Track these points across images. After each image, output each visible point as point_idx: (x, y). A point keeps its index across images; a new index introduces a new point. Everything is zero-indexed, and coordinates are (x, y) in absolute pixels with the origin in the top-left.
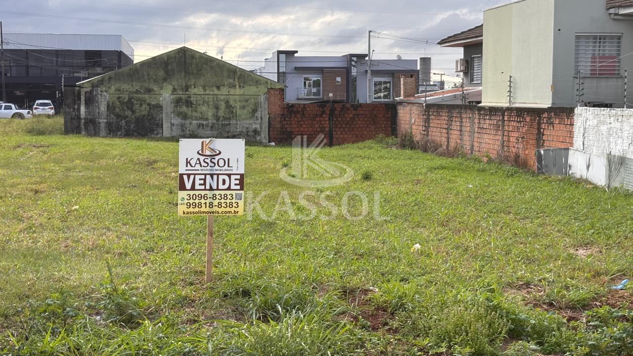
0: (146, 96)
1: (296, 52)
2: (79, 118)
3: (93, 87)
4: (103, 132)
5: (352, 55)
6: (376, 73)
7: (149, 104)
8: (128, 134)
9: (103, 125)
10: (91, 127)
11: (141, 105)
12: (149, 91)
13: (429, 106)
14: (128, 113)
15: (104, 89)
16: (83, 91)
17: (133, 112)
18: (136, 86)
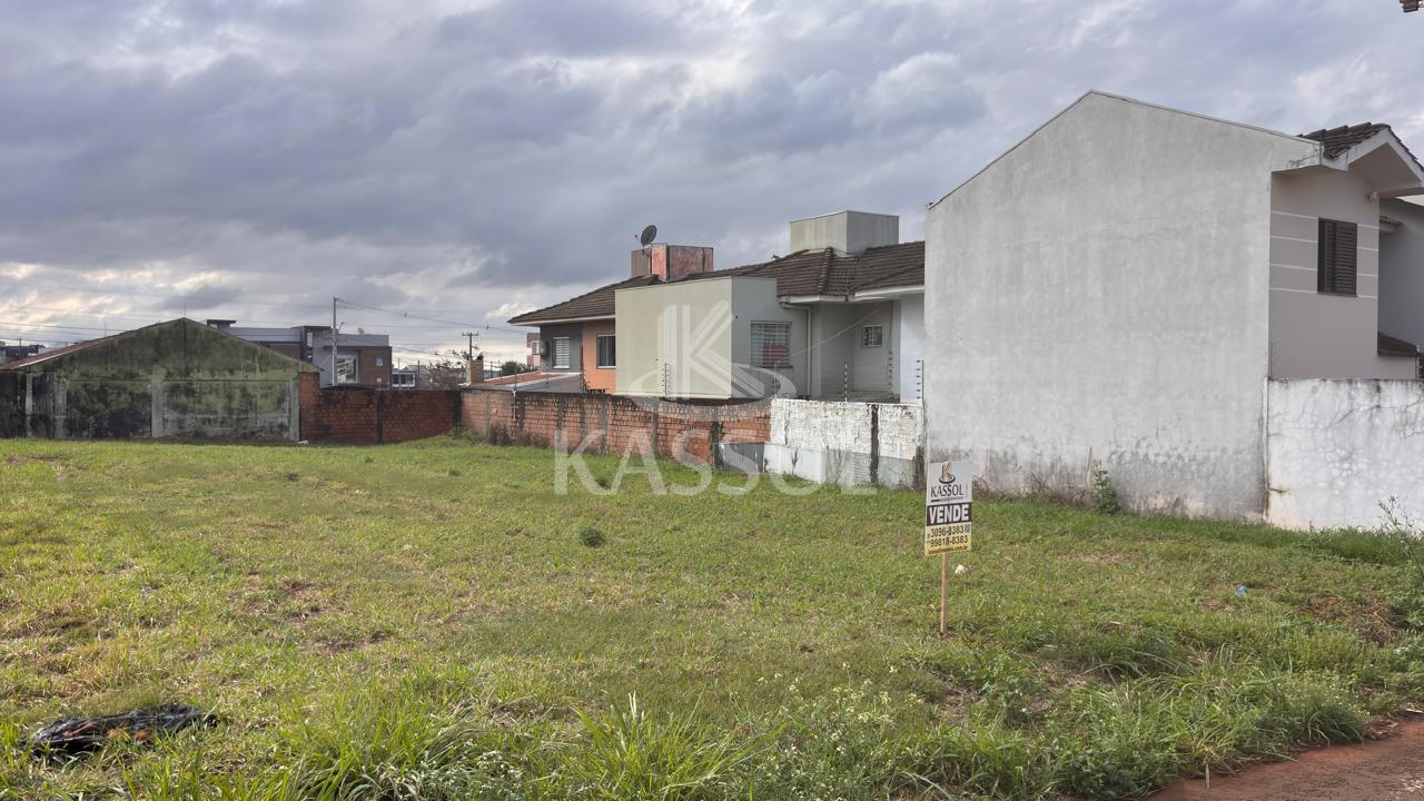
0: (128, 383)
1: (234, 322)
2: (22, 414)
3: (45, 371)
4: (60, 432)
5: (308, 329)
6: (341, 349)
7: (131, 394)
8: (99, 435)
9: (60, 424)
10: (42, 426)
11: (119, 394)
12: (132, 376)
13: (522, 396)
14: (100, 406)
15: (63, 373)
16: (30, 377)
17: (107, 404)
18: (112, 369)
